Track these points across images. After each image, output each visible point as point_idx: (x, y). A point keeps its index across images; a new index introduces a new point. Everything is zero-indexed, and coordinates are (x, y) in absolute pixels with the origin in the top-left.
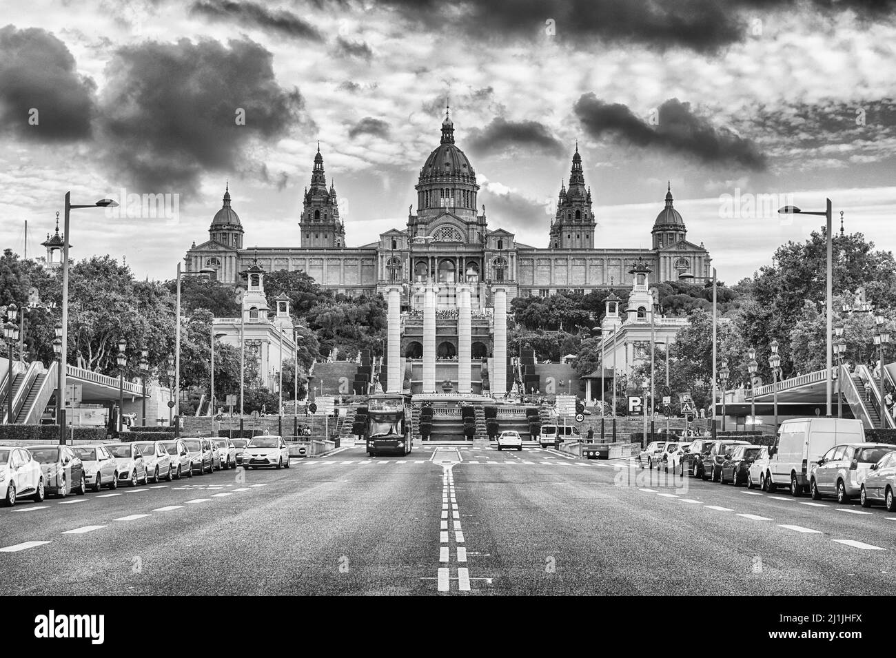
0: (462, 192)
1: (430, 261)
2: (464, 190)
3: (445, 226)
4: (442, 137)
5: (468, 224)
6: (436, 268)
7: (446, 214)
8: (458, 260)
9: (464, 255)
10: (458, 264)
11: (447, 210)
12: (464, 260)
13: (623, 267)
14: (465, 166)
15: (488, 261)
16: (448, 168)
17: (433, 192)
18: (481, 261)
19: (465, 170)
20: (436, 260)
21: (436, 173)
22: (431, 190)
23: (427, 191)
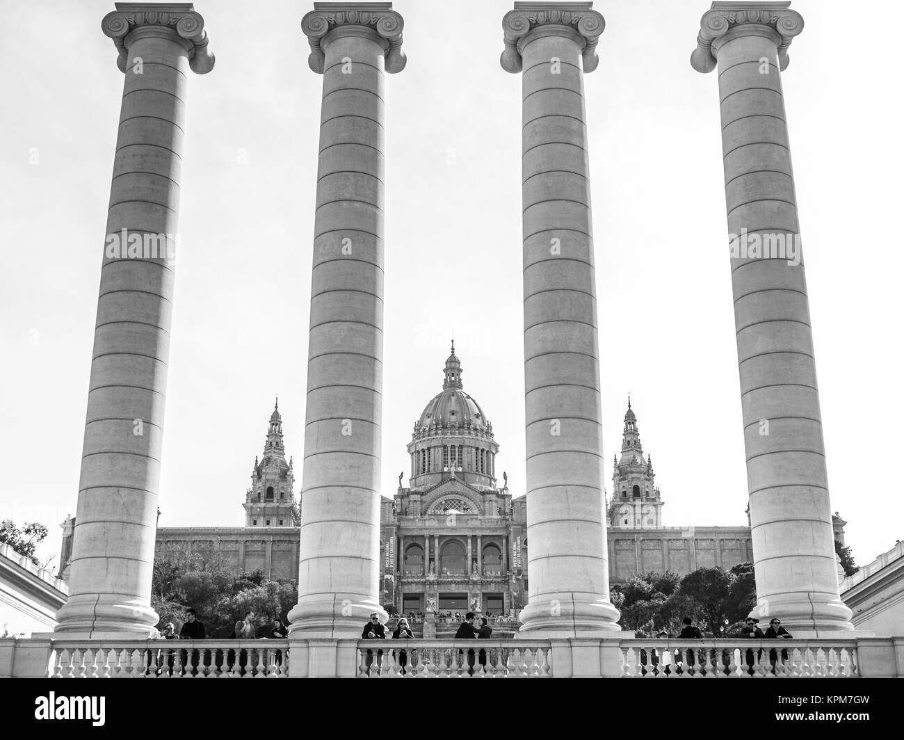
0: (474, 450)
1: (427, 542)
2: (477, 449)
3: (450, 497)
4: (446, 380)
5: (483, 493)
6: (437, 553)
7: (451, 480)
8: (469, 541)
9: (479, 533)
10: (470, 547)
11: (453, 475)
12: (479, 541)
13: (718, 551)
14: (477, 416)
15: (516, 540)
16: (453, 418)
17: (432, 450)
18: (504, 541)
19: (479, 422)
20: (437, 541)
21: (437, 424)
22: (429, 449)
23: (423, 451)
